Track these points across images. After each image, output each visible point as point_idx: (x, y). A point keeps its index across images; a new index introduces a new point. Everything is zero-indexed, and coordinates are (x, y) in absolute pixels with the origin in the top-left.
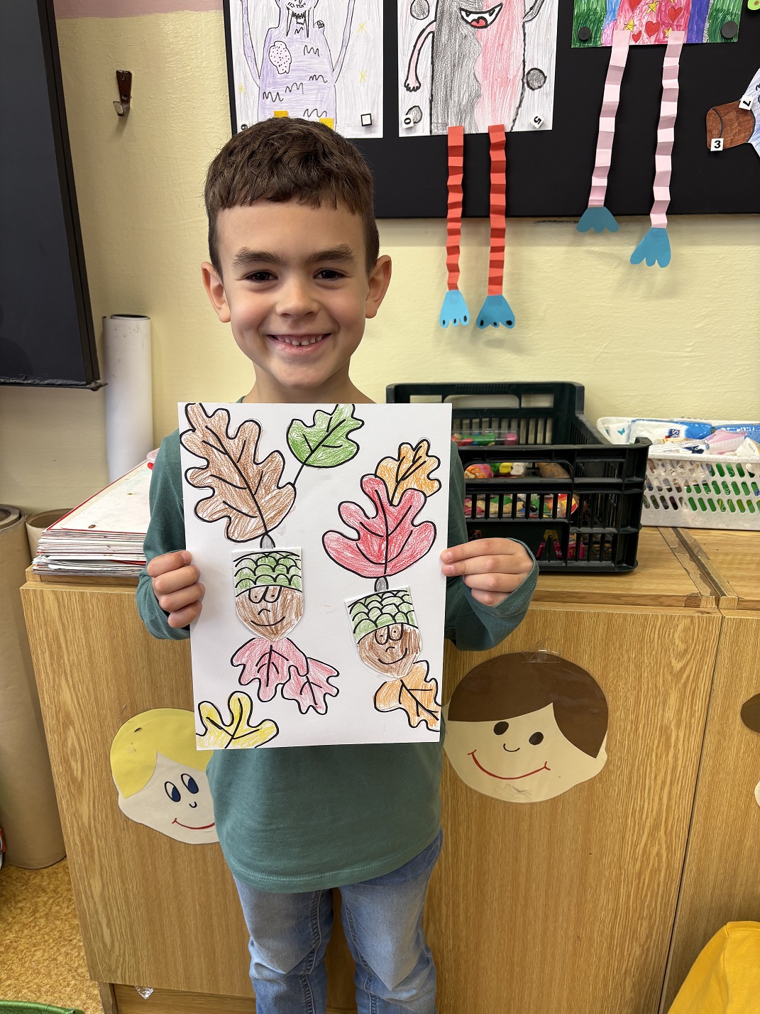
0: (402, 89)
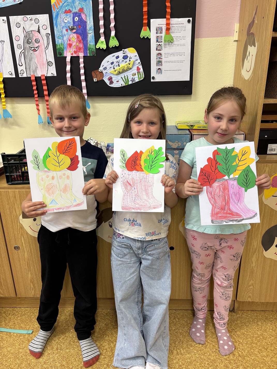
0: (18, 66)
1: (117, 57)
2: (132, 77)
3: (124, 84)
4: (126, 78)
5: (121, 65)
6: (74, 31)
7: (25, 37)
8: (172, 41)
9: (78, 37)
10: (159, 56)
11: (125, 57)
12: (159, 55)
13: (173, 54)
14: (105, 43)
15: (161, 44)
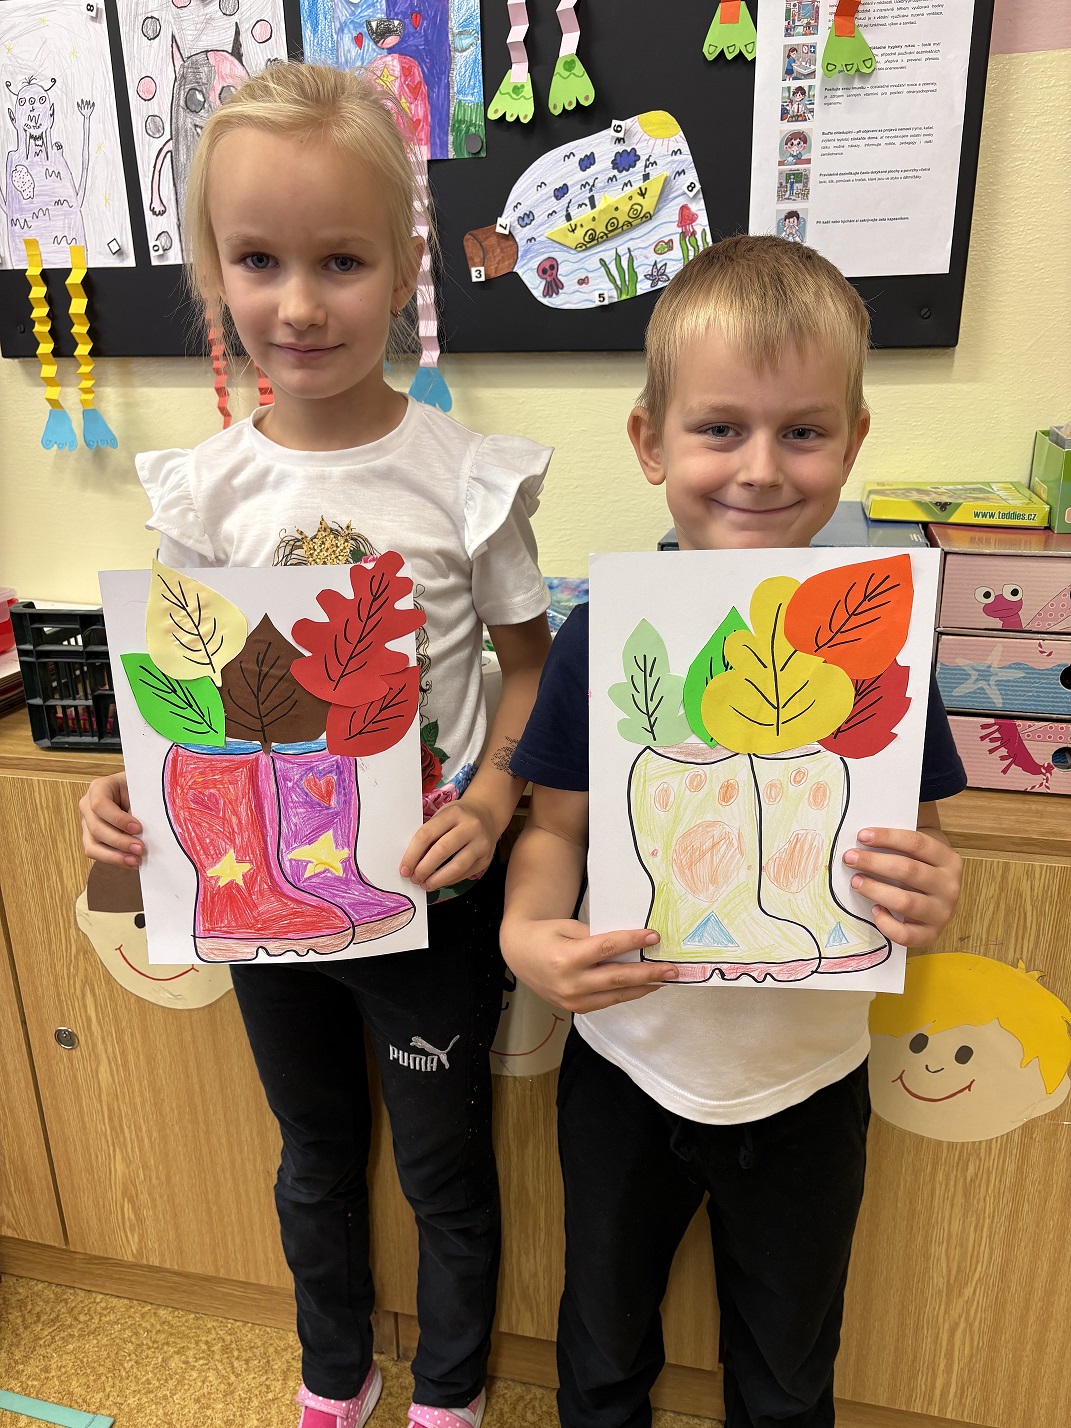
0: (148, 213)
1: (587, 162)
2: (654, 257)
3: (614, 293)
4: (625, 264)
5: (602, 201)
6: (392, 41)
7: (180, 79)
8: (869, 71)
9: (406, 72)
10: (795, 150)
11: (625, 161)
12: (796, 142)
13: (868, 136)
14: (528, 91)
15: (810, 87)
